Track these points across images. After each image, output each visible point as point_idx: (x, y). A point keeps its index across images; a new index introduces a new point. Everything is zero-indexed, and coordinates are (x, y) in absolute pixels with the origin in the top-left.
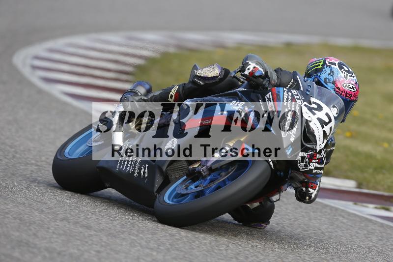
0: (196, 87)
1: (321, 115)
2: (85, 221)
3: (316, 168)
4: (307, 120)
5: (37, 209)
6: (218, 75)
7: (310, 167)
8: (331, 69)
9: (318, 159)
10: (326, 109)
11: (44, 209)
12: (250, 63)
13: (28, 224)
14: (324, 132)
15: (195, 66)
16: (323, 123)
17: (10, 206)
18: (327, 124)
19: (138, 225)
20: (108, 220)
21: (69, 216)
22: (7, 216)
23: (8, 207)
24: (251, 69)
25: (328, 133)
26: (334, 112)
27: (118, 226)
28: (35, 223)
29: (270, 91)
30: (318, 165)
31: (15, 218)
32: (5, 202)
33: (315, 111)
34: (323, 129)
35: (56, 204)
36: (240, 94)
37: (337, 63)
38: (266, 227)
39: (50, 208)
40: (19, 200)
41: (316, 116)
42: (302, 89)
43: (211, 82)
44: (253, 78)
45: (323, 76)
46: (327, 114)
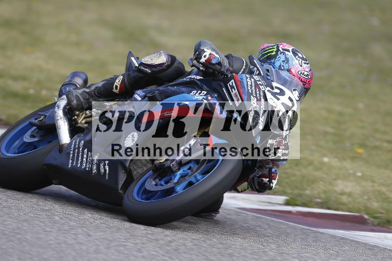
6: (165, 62)
8: (285, 56)
10: (288, 93)
12: (205, 50)
15: (130, 52)
24: (208, 56)
26: (295, 96)
29: (233, 78)
33: (278, 96)
36: (198, 82)
37: (290, 49)
43: (158, 69)
44: (210, 66)
45: (278, 63)
46: (290, 98)
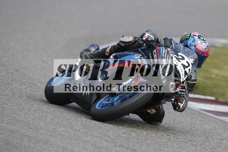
0: (120, 47)
1: (184, 62)
2: (133, 147)
3: (180, 91)
4: (175, 65)
5: (105, 140)
6: (132, 40)
7: (177, 91)
8: (194, 39)
9: (182, 86)
10: (186, 59)
11: (109, 140)
13: (99, 149)
14: (185, 71)
16: (184, 67)
17: (89, 138)
18: (187, 67)
19: (163, 150)
20: (146, 147)
21: (123, 144)
22: (88, 143)
23: (88, 138)
25: (188, 72)
26: (191, 61)
27: (152, 150)
28: (103, 148)
29: (156, 48)
30: (181, 90)
31: (92, 145)
32: (86, 135)
33: (180, 60)
34: (185, 70)
35: (116, 137)
37: (197, 35)
38: (160, 124)
39: (112, 139)
40: (94, 135)
41: (181, 63)
42: (174, 48)
43: (128, 44)
44: (147, 42)
45: (189, 42)
46: (187, 62)
